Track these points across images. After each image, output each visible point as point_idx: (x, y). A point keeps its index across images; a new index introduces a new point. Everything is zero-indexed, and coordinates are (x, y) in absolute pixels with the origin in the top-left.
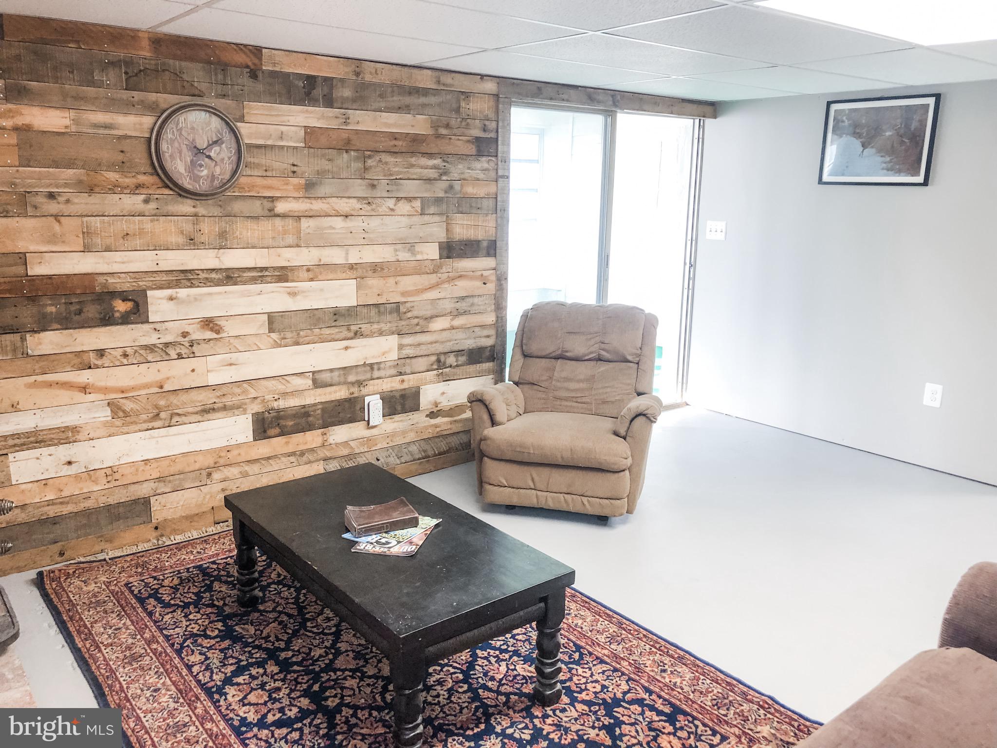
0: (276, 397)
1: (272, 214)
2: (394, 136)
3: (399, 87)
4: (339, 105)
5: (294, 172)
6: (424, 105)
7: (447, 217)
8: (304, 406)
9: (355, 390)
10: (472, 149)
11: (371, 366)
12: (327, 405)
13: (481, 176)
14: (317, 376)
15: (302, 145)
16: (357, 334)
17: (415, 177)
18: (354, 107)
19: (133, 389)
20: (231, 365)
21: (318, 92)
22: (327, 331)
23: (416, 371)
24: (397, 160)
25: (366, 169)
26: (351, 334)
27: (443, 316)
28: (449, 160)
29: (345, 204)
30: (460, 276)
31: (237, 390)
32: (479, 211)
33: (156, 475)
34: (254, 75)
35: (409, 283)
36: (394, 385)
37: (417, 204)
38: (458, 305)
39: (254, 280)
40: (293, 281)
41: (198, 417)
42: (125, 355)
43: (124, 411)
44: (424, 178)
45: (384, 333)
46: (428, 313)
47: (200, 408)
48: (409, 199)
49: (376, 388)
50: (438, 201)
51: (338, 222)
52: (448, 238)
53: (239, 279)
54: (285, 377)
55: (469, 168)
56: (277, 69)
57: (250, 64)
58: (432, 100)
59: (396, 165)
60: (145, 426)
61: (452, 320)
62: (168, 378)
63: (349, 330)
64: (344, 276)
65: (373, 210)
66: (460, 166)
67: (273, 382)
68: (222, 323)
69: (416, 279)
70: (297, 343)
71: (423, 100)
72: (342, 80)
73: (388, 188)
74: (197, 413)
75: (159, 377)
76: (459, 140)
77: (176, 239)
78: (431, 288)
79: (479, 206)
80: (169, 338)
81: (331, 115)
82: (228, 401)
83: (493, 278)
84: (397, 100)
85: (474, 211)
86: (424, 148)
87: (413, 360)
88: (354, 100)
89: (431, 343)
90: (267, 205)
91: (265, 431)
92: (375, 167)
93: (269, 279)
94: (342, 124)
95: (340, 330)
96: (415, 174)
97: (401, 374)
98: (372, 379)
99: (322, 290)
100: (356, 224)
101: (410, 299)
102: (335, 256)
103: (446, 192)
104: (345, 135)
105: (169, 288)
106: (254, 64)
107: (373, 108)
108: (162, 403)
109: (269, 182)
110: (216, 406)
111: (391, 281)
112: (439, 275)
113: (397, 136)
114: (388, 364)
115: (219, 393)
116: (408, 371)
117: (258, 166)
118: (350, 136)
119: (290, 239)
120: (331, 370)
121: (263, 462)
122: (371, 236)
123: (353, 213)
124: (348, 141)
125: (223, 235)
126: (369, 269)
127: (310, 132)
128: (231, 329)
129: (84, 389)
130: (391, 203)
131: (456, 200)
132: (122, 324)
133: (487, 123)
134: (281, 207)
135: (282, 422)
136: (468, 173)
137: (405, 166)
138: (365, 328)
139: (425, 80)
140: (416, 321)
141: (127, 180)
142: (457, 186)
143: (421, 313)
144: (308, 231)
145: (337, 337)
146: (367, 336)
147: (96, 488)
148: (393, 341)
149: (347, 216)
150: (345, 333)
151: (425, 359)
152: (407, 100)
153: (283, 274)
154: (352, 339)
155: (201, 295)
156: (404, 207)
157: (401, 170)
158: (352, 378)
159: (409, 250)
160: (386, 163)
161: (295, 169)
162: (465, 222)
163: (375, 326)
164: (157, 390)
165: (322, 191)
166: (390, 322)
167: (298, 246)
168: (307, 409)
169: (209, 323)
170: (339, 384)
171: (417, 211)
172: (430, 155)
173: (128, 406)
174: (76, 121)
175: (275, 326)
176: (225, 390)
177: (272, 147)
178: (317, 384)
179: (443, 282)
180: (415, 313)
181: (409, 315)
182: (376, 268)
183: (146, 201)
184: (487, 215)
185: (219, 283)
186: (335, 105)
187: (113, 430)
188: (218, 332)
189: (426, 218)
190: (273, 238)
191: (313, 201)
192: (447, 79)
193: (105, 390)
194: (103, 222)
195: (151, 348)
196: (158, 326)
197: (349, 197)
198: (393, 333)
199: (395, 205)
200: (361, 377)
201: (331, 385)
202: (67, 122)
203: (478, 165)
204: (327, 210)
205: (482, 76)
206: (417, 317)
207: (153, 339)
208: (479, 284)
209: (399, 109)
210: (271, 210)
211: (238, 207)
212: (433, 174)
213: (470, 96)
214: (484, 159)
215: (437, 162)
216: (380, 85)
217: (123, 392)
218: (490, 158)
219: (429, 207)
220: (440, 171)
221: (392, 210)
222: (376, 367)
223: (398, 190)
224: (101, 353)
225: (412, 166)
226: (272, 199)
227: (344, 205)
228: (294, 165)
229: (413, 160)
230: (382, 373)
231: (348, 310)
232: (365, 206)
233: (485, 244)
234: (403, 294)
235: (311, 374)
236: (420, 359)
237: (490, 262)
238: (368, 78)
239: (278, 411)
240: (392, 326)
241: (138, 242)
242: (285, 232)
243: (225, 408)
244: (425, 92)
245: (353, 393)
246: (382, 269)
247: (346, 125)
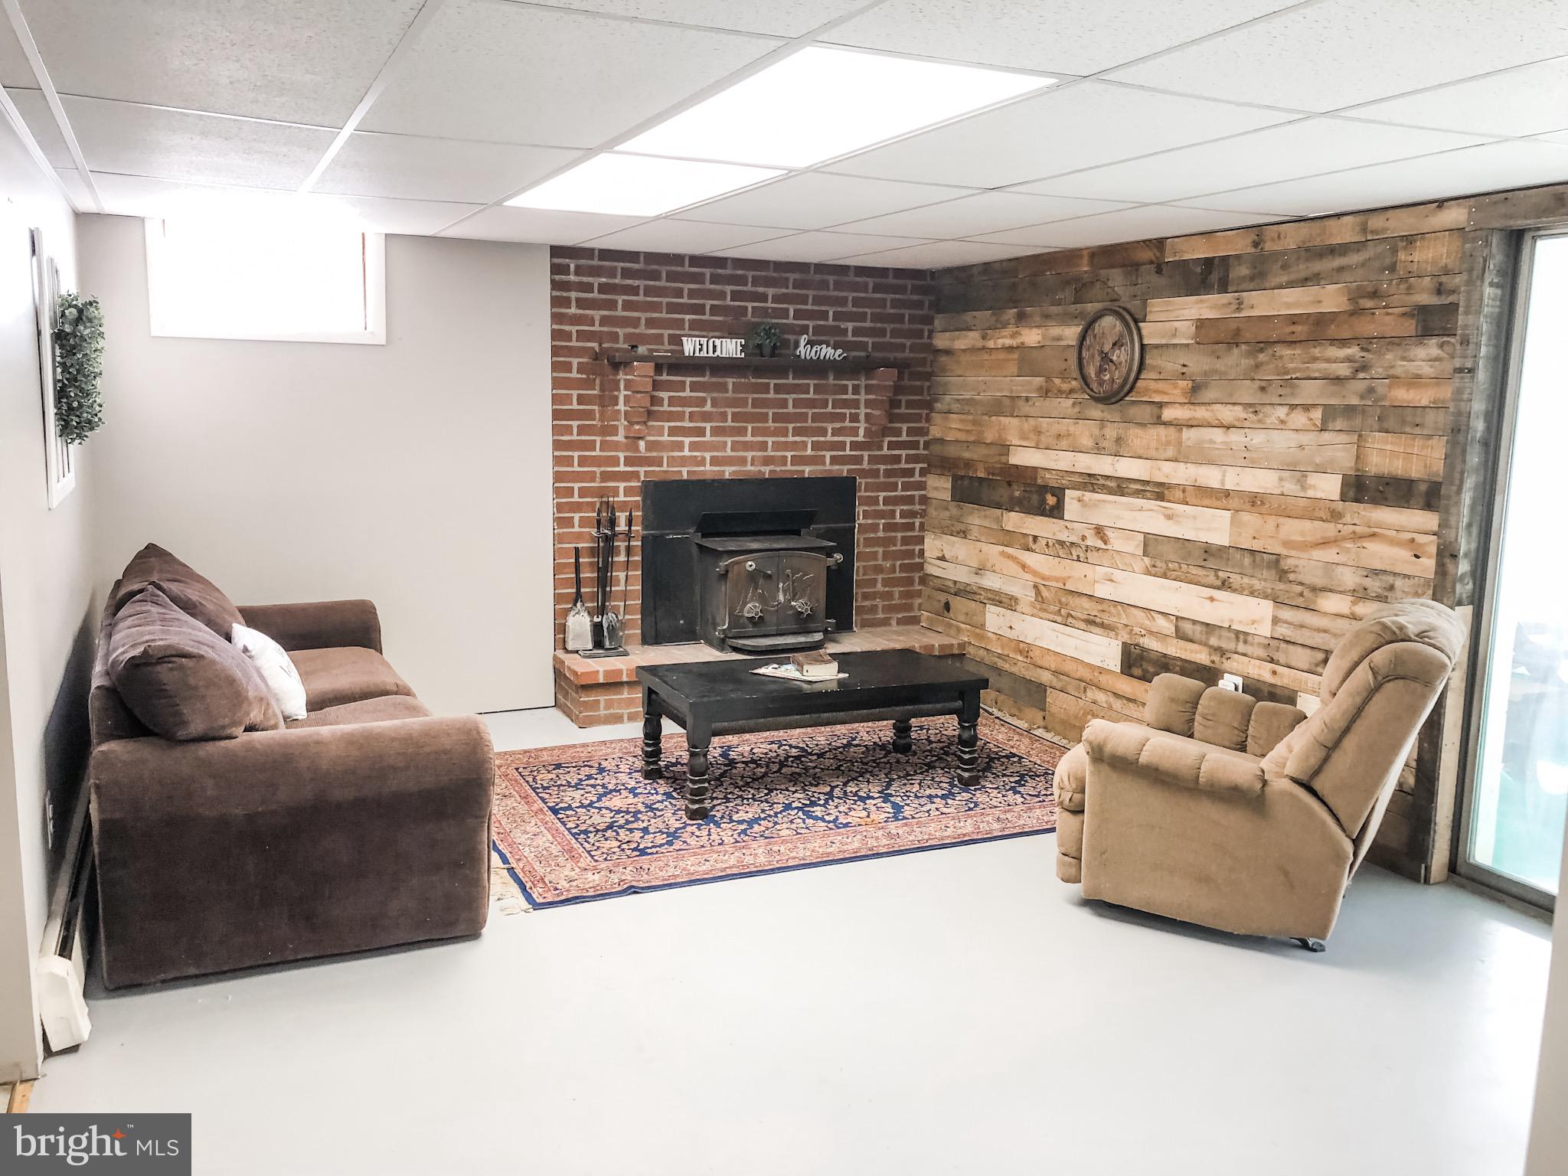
0: (1143, 632)
1: (1159, 421)
2: (1294, 320)
3: (1308, 250)
4: (1235, 289)
5: (1183, 374)
6: (1341, 269)
7: (1360, 436)
8: (1165, 655)
9: (1216, 658)
10: (1410, 327)
11: (1237, 633)
12: (1186, 665)
13: (1426, 369)
14: (1181, 624)
15: (1193, 342)
16: (1225, 585)
17: (1317, 375)
18: (1251, 288)
19: (1048, 579)
20: (1112, 581)
21: (1214, 277)
22: (1194, 570)
23: (1293, 664)
24: (1295, 352)
25: (1257, 366)
26: (1219, 583)
27: (1341, 592)
28: (1370, 347)
29: (1229, 413)
30: (1374, 535)
31: (1112, 609)
32: (1417, 430)
33: (1053, 667)
34: (1159, 271)
35: (1296, 529)
36: (1262, 672)
37: (1317, 414)
38: (1368, 582)
39: (1137, 493)
40: (1169, 501)
41: (1083, 625)
42: (1047, 545)
43: (1042, 597)
44: (1331, 377)
45: (1256, 594)
46: (1319, 582)
47: (1086, 617)
48: (1307, 408)
49: (1240, 667)
50: (1349, 411)
51: (1218, 435)
52: (1357, 470)
53: (1126, 490)
54: (1152, 613)
55: (1404, 359)
56: (1177, 258)
57: (1154, 258)
58: (1354, 259)
59: (1292, 359)
60: (1051, 617)
61: (1354, 603)
62: (1069, 577)
63: (1218, 577)
64: (1218, 503)
65: (1259, 421)
66: (1389, 356)
67: (1143, 614)
68: (1109, 533)
69: (1307, 525)
70: (1165, 576)
71: (1338, 262)
72: (1238, 257)
73: (1281, 391)
74: (1082, 620)
75: (1065, 575)
76: (1388, 314)
77: (1086, 441)
78: (1325, 543)
79: (1418, 420)
80: (1073, 539)
81: (1225, 301)
82: (1107, 619)
83: (1433, 550)
84: (1302, 269)
85: (1408, 429)
86: (1332, 331)
87: (1291, 647)
88: (1252, 278)
89: (1319, 630)
90: (1155, 410)
91: (1130, 667)
92: (1267, 363)
93: (1149, 495)
94: (1234, 312)
95: (1208, 573)
96: (1318, 370)
97: (1272, 661)
98: (1236, 653)
99: (1195, 518)
100: (1236, 437)
101: (1293, 553)
102: (1210, 477)
103: (1362, 397)
104: (1234, 326)
105: (1079, 489)
106: (1157, 258)
107: (1273, 284)
108: (1063, 600)
109: (1160, 385)
110: (1098, 620)
111: (1272, 521)
112: (1340, 526)
113: (1295, 319)
114: (1257, 640)
115: (1100, 608)
116: (1282, 661)
117: (1153, 368)
118: (1240, 325)
119: (1170, 452)
120: (1194, 622)
121: (1125, 702)
122: (1254, 455)
123: (1237, 424)
124: (1238, 332)
125: (1119, 440)
126: (1247, 500)
127: (1201, 324)
128: (1117, 542)
129: (1024, 567)
130: (1282, 412)
131: (1378, 411)
132: (1049, 516)
133: (1444, 279)
134: (1168, 414)
135: (1145, 665)
136: (1402, 367)
137: (1306, 360)
138: (1236, 579)
139: (1344, 233)
140: (1299, 589)
141: (1066, 385)
142: (1381, 387)
143: (1308, 579)
144: (1189, 443)
145: (1203, 581)
146: (1234, 591)
147: (1021, 658)
148: (1266, 608)
149: (1228, 428)
150: (1211, 579)
151: (1309, 651)
152: (1318, 266)
153: (1160, 491)
154: (1218, 588)
155: (1099, 501)
156: (1299, 419)
157: (1301, 366)
158: (1213, 641)
159: (1298, 481)
160: (1281, 357)
161: (1184, 370)
162: (1389, 447)
163: (1246, 580)
164: (1062, 586)
165: (1209, 394)
166: (1265, 580)
167: (1176, 460)
168: (1167, 660)
169: (1099, 531)
170: (1200, 643)
171: (1315, 425)
172: (1343, 342)
173: (1045, 593)
174: (1044, 337)
175: (1150, 549)
176: (1104, 606)
177: (1167, 346)
178: (1180, 635)
179: (1344, 539)
180: (1301, 578)
181: (1291, 577)
182: (1255, 501)
183: (1074, 404)
184: (1430, 437)
185: (1111, 492)
186: (1230, 290)
187: (1035, 611)
188: (1105, 544)
189: (1327, 437)
190: (1157, 449)
191: (1197, 408)
192: (1375, 222)
193: (1035, 573)
194: (1048, 424)
195: (1062, 543)
196: (1068, 524)
197: (1234, 404)
198: (1266, 597)
199: (1287, 415)
200: (1224, 645)
201: (1191, 641)
202: (1039, 338)
203: (1421, 352)
204: (1210, 420)
205: (1441, 203)
206: (1301, 584)
207: (1063, 536)
208: (1406, 554)
209: (1304, 282)
210: (1159, 417)
211: (1134, 411)
212: (1343, 370)
213: (1415, 241)
214: (1434, 341)
215: (1353, 351)
216: (1284, 253)
217: (1043, 579)
218: (1445, 339)
219: (1334, 419)
220: (1356, 365)
221: (1282, 422)
222: (1241, 637)
223: (1293, 394)
224: (1035, 538)
225: (1315, 359)
226: (1160, 405)
227: (1227, 414)
228: (1184, 366)
229: (1317, 352)
230: (1249, 650)
231: (1220, 550)
232: (1251, 415)
233: (1423, 487)
234: (1287, 544)
235: (1174, 618)
236: (1300, 649)
237: (1430, 520)
238: (1269, 246)
239: (1144, 649)
240: (1268, 586)
241: (1064, 444)
242: (1168, 443)
243: (1102, 626)
244: (1343, 249)
245: (1213, 662)
246: (1263, 503)
247: (1239, 312)
